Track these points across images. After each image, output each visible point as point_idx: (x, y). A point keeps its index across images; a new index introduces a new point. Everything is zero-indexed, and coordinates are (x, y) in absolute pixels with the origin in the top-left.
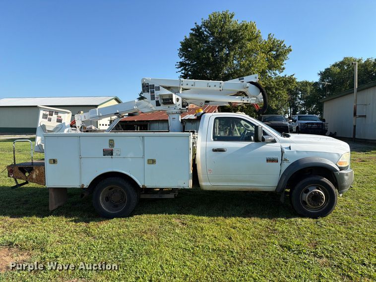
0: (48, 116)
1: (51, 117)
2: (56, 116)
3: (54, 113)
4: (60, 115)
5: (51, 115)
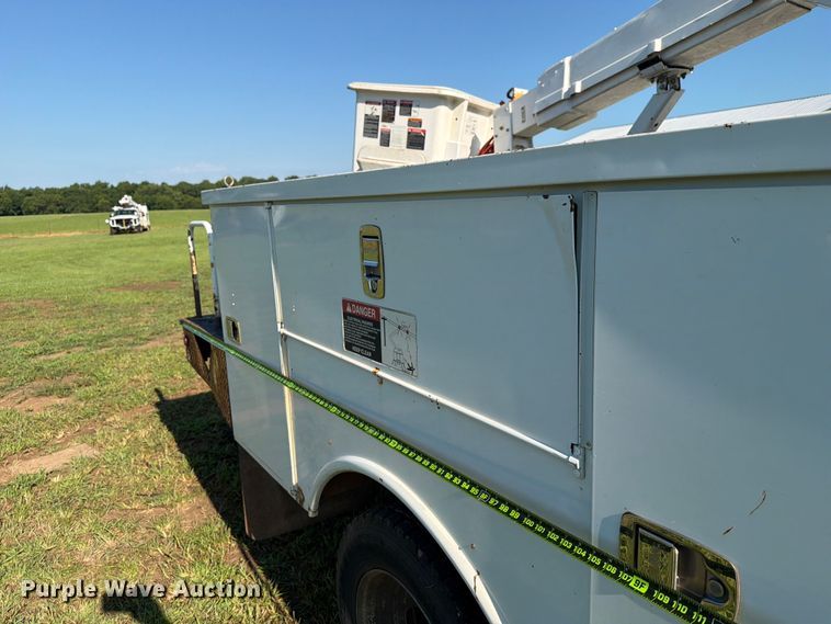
0: (381, 124)
1: (388, 126)
2: (406, 118)
3: (398, 109)
4: (418, 112)
5: (389, 117)
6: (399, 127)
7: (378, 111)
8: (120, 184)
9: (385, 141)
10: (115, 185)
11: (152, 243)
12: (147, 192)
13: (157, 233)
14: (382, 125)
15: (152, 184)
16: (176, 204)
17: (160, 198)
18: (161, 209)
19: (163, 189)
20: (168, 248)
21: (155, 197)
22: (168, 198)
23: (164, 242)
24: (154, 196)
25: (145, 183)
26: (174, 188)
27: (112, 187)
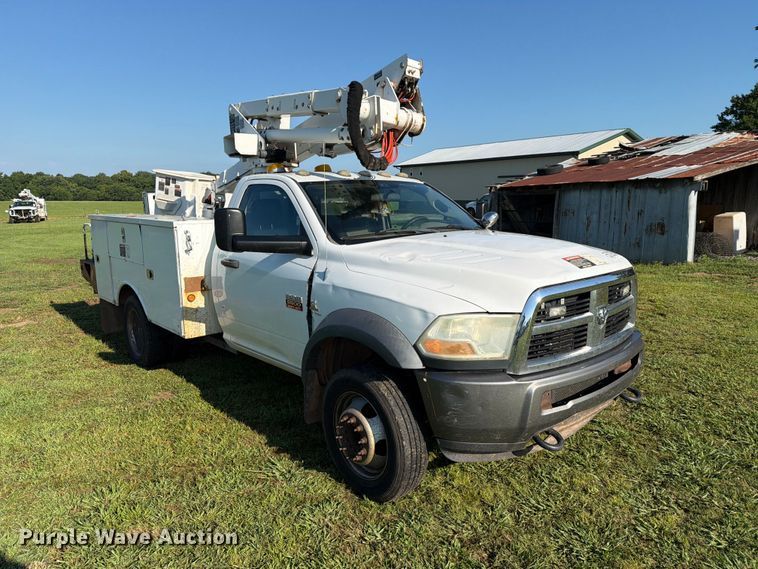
1: (168, 187)
2: (174, 185)
3: (171, 181)
4: (178, 183)
5: (168, 184)
6: (172, 187)
7: (164, 181)
9: (167, 193)
11: (50, 232)
12: (42, 183)
13: (53, 223)
14: (165, 186)
16: (71, 195)
17: (56, 189)
18: (56, 199)
19: (58, 180)
20: (66, 235)
21: (50, 188)
22: (63, 189)
23: (62, 231)
24: (48, 187)
26: (70, 180)
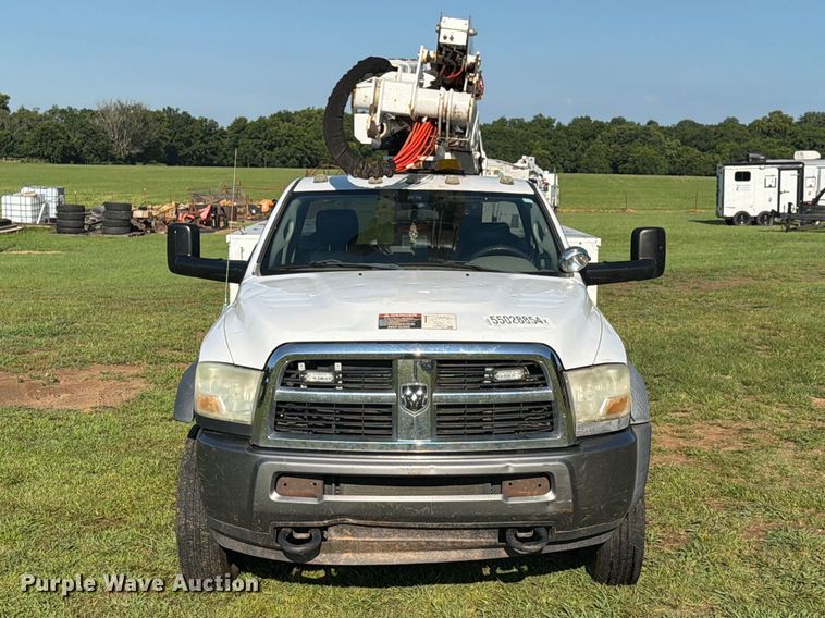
8: (576, 121)
10: (566, 123)
12: (617, 139)
15: (632, 123)
16: (666, 165)
17: (639, 150)
18: (636, 172)
19: (648, 133)
21: (630, 148)
22: (652, 152)
24: (626, 146)
25: (618, 121)
26: (668, 132)
27: (560, 126)
